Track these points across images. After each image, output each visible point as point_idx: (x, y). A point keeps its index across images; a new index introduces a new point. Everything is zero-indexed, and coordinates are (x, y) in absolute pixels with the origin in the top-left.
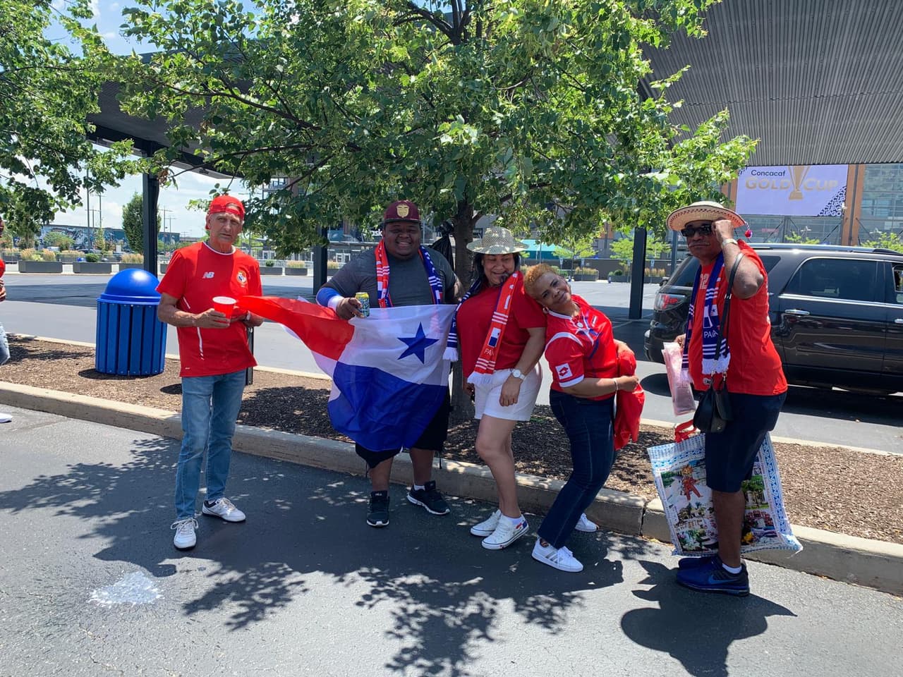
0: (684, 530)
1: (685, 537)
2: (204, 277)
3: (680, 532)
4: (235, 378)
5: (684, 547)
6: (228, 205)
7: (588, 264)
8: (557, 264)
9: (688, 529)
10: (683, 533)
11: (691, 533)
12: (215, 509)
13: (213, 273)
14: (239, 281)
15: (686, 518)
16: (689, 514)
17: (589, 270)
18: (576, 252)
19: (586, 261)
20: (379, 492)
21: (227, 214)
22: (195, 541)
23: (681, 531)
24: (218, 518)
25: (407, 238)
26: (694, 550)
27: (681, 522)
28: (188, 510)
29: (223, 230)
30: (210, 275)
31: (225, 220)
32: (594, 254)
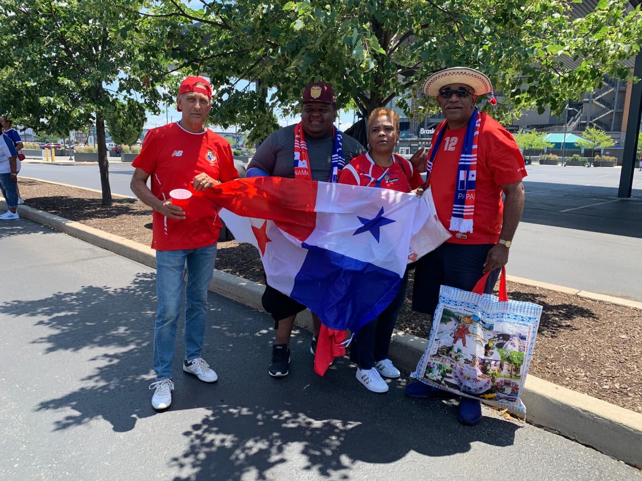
0: (436, 362)
1: (434, 367)
2: (173, 155)
3: (432, 362)
4: (205, 252)
5: (427, 375)
6: (196, 84)
7: (607, 153)
8: (579, 153)
9: (439, 362)
10: (434, 364)
11: (440, 367)
12: (192, 369)
13: (182, 152)
14: (208, 159)
15: (443, 354)
16: (448, 352)
17: (608, 157)
18: (596, 143)
19: (606, 150)
20: (280, 345)
21: (195, 93)
22: (170, 402)
23: (434, 361)
24: (193, 376)
25: (318, 117)
26: (433, 381)
27: (437, 355)
28: (164, 372)
29: (193, 109)
30: (179, 153)
31: (194, 99)
32: (613, 144)
